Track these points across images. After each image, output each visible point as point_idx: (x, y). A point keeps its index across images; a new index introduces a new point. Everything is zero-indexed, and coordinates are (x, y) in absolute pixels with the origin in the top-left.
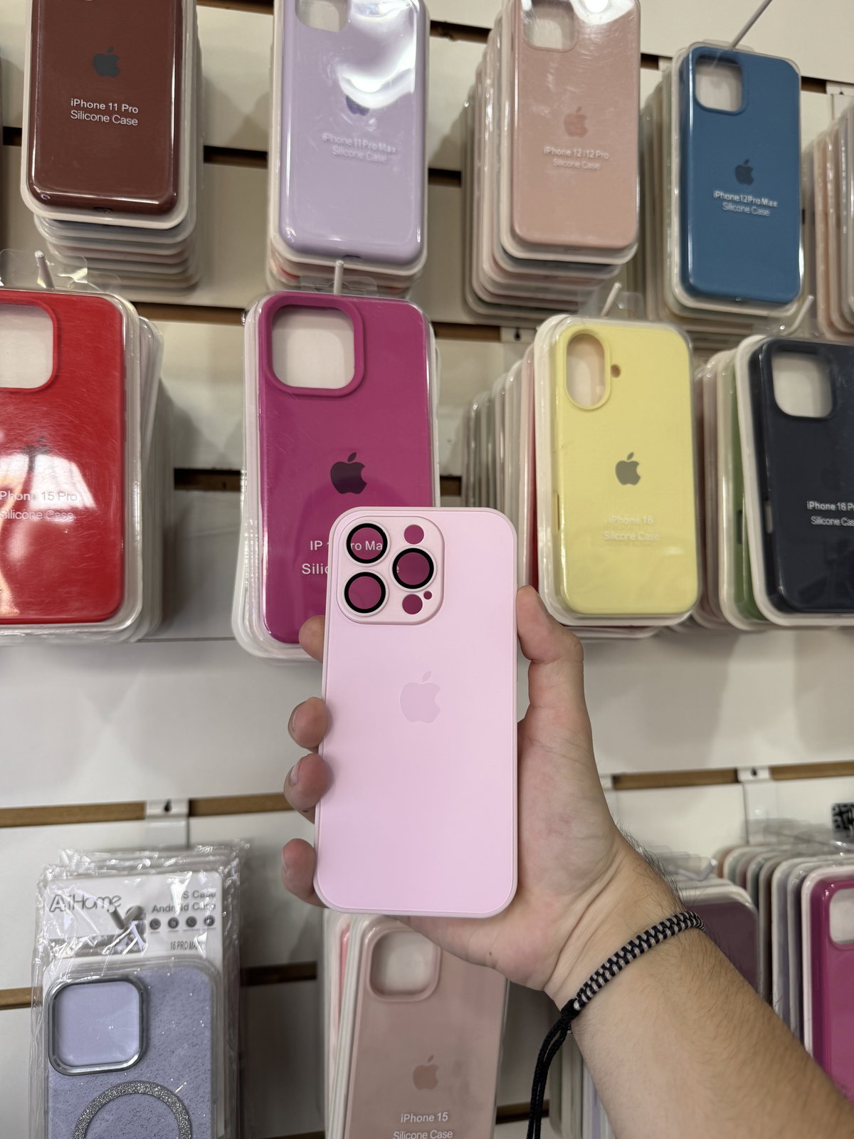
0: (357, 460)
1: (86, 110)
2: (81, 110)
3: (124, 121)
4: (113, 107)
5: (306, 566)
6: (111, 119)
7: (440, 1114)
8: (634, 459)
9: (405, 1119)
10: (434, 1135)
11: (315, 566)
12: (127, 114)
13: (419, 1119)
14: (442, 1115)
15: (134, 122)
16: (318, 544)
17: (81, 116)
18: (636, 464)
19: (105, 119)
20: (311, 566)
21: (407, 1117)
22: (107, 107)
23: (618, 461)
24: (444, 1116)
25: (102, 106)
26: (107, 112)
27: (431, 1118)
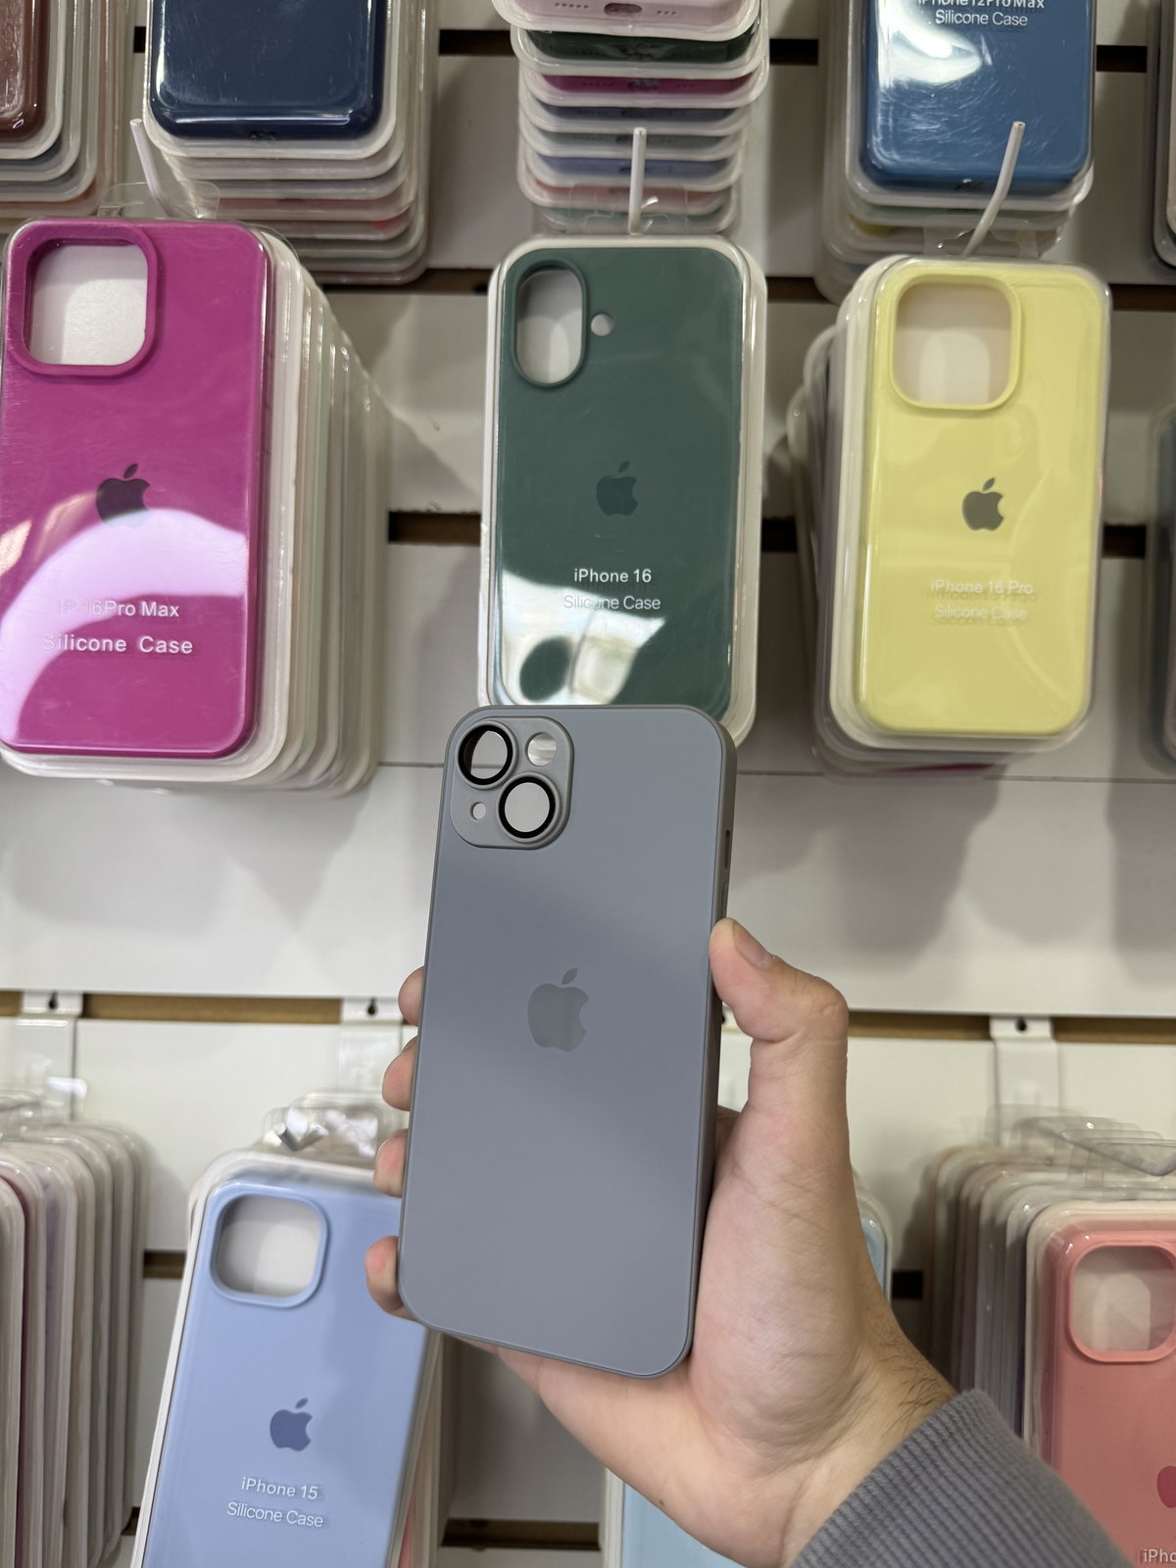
20: (56, 637)
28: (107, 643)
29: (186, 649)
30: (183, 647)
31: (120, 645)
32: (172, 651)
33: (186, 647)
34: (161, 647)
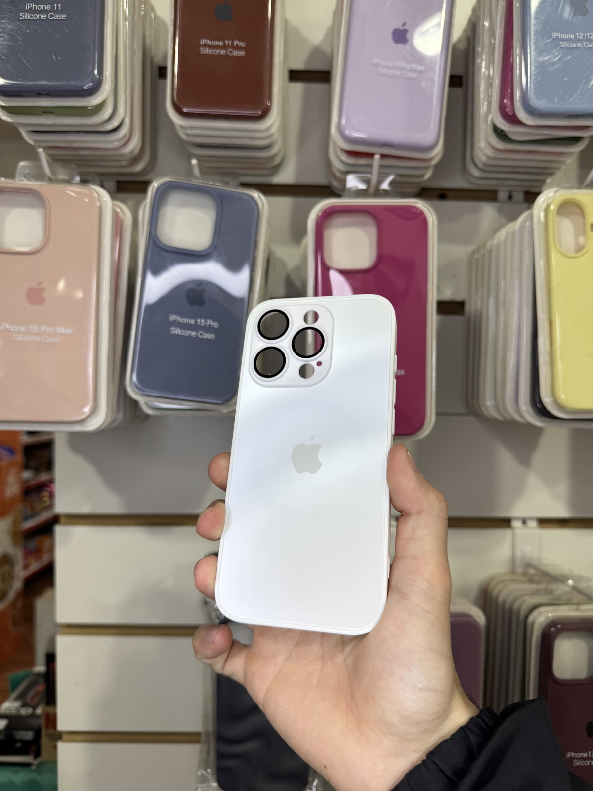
1: (210, 47)
2: (208, 47)
3: (236, 53)
4: (228, 43)
6: (227, 54)
12: (238, 48)
15: (242, 53)
17: (207, 51)
19: (223, 52)
22: (224, 43)
25: (221, 43)
26: (224, 47)
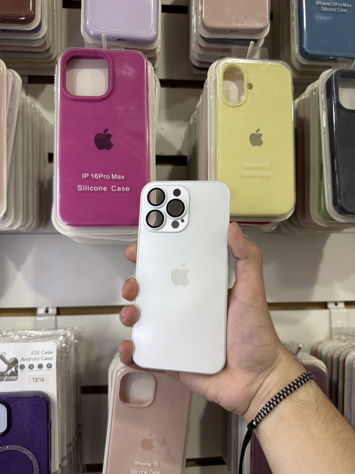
0: (108, 133)
5: (79, 187)
7: (154, 463)
8: (259, 133)
9: (136, 464)
10: (151, 472)
11: (85, 187)
13: (144, 464)
14: (155, 463)
16: (86, 175)
18: (260, 135)
20: (83, 186)
21: (137, 463)
23: (251, 134)
24: (156, 464)
27: (150, 464)
28: (101, 188)
29: (127, 190)
30: (126, 189)
31: (105, 189)
32: (122, 190)
33: (128, 189)
34: (119, 189)
